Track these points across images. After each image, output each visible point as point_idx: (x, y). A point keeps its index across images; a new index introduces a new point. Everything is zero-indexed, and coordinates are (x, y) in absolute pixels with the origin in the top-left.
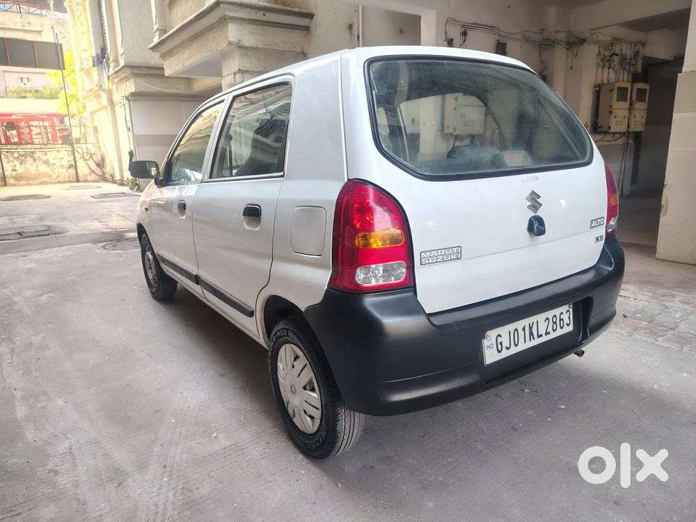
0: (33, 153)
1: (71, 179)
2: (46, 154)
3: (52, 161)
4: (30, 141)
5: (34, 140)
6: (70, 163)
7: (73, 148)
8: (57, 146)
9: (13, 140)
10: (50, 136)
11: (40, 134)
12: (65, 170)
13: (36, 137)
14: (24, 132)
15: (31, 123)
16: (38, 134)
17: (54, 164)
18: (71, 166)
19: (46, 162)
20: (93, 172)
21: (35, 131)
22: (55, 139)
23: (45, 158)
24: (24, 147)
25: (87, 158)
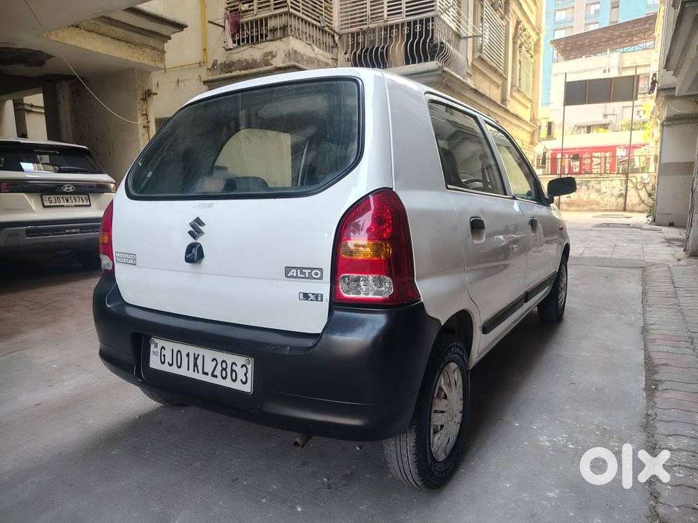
0: (588, 182)
1: (618, 208)
2: (600, 183)
3: (603, 190)
4: (589, 171)
5: (593, 170)
6: (621, 192)
7: (627, 177)
8: (613, 175)
9: (574, 171)
10: (608, 165)
11: (600, 164)
12: (614, 198)
13: (596, 167)
14: (586, 162)
15: (594, 154)
16: (597, 164)
17: (605, 193)
18: (620, 195)
19: (598, 191)
20: (643, 202)
21: (596, 161)
22: (612, 169)
23: (598, 187)
24: (582, 176)
25: (639, 187)
